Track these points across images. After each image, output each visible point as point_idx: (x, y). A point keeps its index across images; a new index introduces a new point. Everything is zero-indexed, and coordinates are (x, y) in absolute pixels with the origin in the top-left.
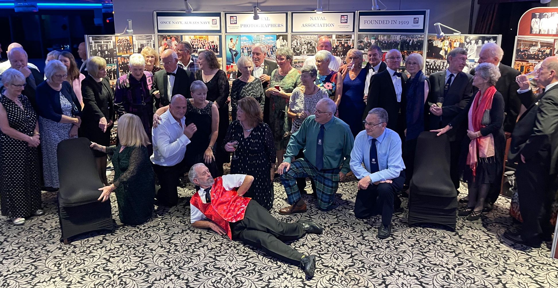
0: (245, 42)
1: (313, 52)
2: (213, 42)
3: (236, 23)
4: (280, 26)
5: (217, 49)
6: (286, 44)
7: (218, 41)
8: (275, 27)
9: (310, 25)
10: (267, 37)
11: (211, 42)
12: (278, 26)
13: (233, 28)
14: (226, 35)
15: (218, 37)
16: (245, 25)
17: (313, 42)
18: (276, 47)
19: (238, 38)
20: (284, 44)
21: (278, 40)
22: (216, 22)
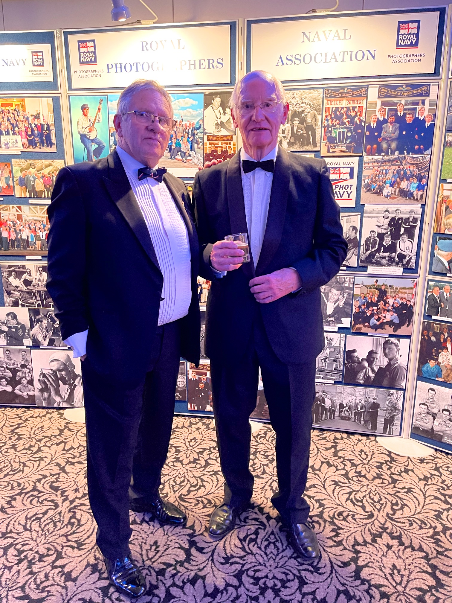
1: (309, 143)
2: (37, 117)
3: (95, 61)
4: (215, 64)
5: (48, 137)
7: (50, 115)
8: (200, 68)
9: (302, 59)
10: (178, 99)
11: (32, 116)
12: (207, 67)
13: (87, 74)
14: (69, 96)
15: (49, 102)
16: (119, 66)
17: (308, 110)
18: (204, 130)
19: (100, 103)
20: (224, 121)
21: (210, 108)
22: (43, 59)
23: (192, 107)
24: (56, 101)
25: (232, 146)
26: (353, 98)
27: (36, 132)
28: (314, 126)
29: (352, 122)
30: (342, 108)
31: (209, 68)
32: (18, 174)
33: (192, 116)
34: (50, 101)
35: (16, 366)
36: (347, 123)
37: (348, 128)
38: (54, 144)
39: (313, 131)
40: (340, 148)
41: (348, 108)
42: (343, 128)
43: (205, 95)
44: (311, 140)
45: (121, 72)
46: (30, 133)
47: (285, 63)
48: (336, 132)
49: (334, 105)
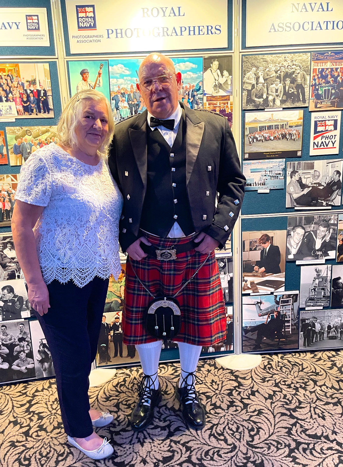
0: (121, 81)
1: (299, 100)
2: (33, 82)
3: (95, 26)
4: (214, 30)
5: (46, 103)
6: (229, 82)
7: (47, 80)
8: (199, 34)
9: (292, 26)
10: (178, 63)
11: (27, 81)
12: (206, 33)
13: (86, 39)
14: (67, 61)
15: (45, 68)
16: (119, 31)
17: (298, 71)
18: (203, 91)
19: (101, 68)
20: (222, 83)
21: (209, 71)
22: (38, 23)
23: (193, 70)
24: (53, 67)
25: (229, 105)
26: (336, 61)
27: (32, 98)
28: (303, 85)
29: (335, 80)
30: (327, 69)
31: (208, 34)
32: (12, 142)
33: (192, 78)
34: (47, 66)
35: (13, 341)
36: (331, 82)
37: (332, 86)
38: (51, 109)
39: (303, 89)
40: (326, 104)
41: (332, 69)
42: (328, 86)
43: (205, 59)
44: (301, 98)
45: (122, 37)
46: (25, 99)
47: (277, 30)
48: (322, 90)
49: (320, 66)
